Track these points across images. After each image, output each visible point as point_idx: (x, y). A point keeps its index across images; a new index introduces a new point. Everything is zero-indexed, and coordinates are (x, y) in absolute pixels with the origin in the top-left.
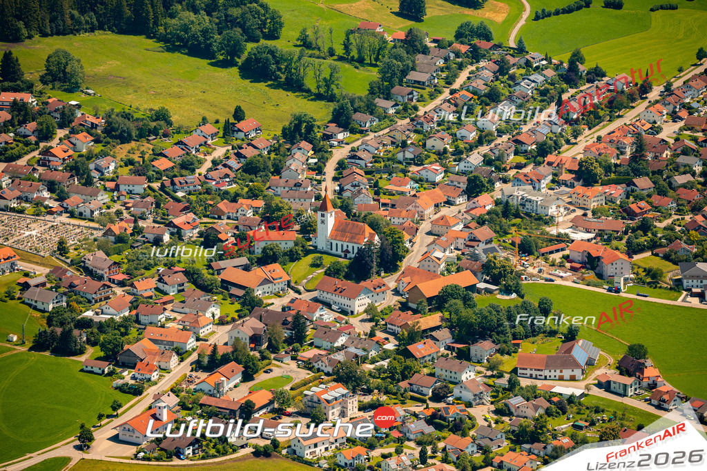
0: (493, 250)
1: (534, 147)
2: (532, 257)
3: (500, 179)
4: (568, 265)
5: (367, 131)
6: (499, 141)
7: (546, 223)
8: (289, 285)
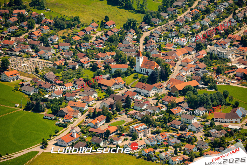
0: (206, 72)
1: (223, 31)
2: (221, 75)
3: (209, 44)
4: (236, 78)
5: (157, 25)
6: (209, 29)
7: (227, 61)
8: (125, 85)
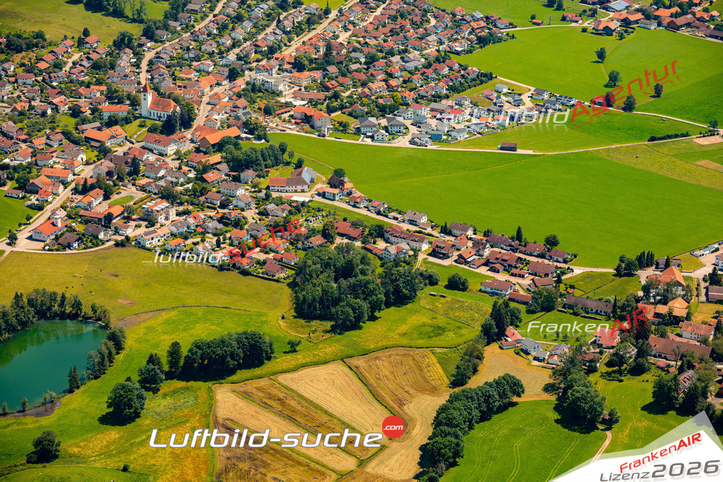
0: (249, 113)
1: (266, 48)
2: (271, 117)
3: (248, 69)
4: (293, 121)
5: (165, 41)
6: (245, 45)
7: (278, 95)
8: (126, 139)
